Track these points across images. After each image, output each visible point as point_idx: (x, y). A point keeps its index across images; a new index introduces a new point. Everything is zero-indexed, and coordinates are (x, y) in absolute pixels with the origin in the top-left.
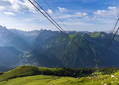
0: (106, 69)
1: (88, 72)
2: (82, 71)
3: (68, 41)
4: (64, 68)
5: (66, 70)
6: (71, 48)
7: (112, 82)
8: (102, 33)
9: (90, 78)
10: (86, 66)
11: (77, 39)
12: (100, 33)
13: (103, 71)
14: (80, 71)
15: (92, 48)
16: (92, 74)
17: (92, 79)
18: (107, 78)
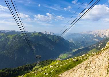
0: (44, 62)
1: (29, 67)
2: (24, 69)
3: (8, 41)
4: (4, 70)
5: (6, 71)
6: (11, 47)
7: (51, 71)
8: (40, 33)
9: (33, 72)
10: (28, 63)
11: (18, 38)
12: (38, 33)
13: (42, 64)
14: (22, 68)
15: (32, 46)
16: (33, 69)
17: (35, 73)
18: (46, 69)
